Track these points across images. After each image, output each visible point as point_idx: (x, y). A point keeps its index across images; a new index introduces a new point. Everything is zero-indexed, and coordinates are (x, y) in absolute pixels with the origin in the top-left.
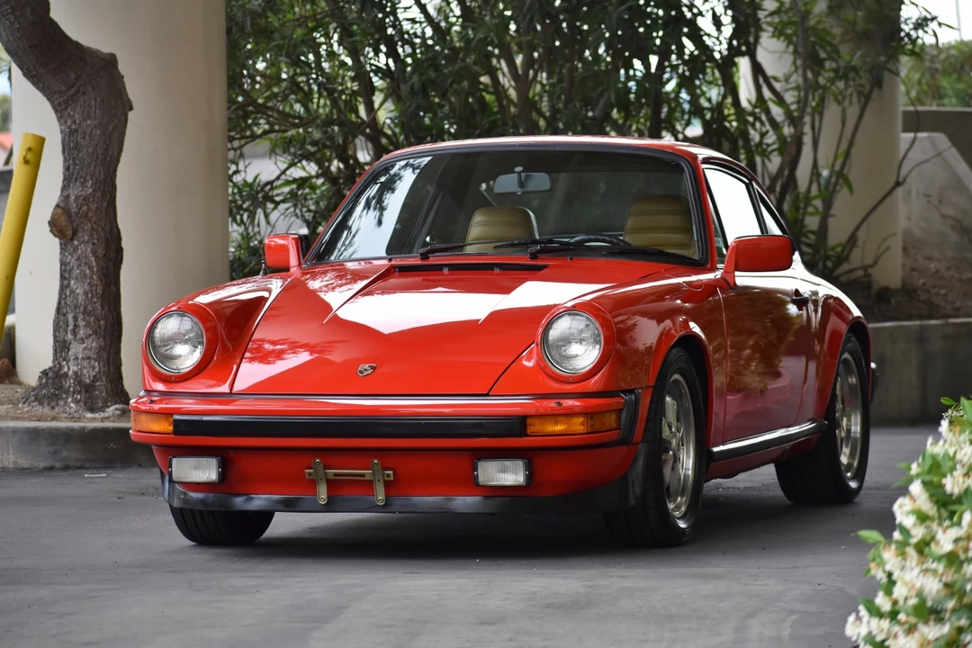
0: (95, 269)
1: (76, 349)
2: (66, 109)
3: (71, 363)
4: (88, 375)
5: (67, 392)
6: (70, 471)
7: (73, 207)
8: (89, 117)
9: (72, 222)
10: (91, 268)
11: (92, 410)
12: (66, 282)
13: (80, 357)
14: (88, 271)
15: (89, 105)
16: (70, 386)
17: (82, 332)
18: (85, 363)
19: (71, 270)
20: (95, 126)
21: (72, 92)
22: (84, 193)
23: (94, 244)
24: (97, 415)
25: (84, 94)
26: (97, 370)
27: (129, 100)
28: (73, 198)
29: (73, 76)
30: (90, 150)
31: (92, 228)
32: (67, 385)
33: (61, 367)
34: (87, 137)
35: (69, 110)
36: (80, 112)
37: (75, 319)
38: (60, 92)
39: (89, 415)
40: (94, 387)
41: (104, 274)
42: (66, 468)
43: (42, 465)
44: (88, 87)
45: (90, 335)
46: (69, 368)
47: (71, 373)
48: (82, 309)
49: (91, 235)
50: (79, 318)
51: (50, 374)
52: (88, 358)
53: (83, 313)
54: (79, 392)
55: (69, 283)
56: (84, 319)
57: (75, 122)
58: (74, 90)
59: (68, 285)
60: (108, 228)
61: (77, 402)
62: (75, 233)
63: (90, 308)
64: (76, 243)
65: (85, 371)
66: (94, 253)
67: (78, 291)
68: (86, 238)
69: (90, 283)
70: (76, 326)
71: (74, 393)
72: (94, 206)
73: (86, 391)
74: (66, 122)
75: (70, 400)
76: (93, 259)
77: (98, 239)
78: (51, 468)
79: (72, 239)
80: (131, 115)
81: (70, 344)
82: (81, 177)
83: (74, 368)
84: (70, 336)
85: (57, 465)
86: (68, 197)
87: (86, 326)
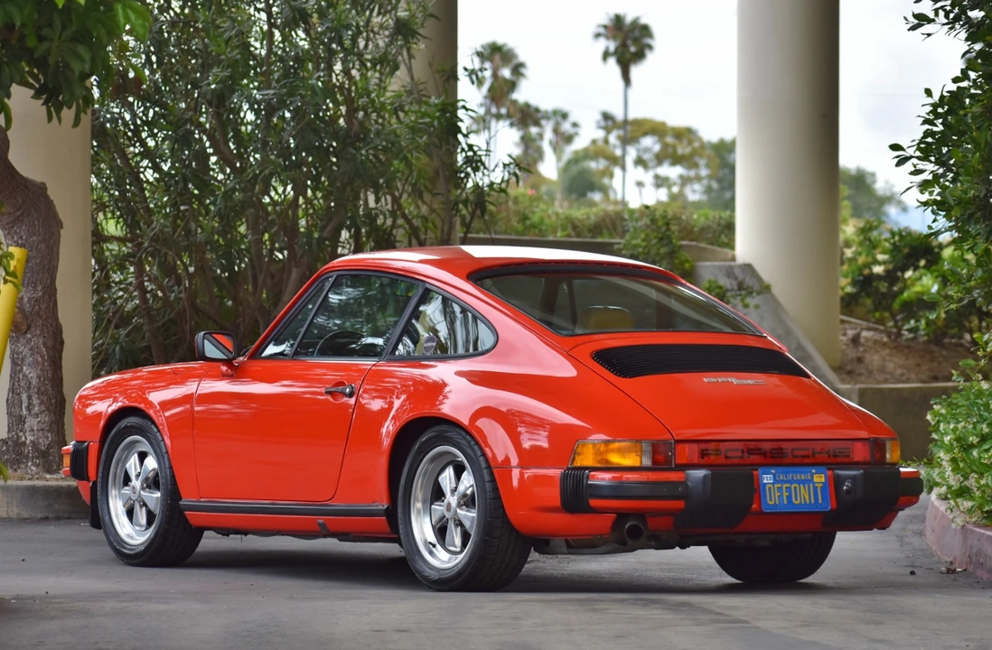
0: (46, 357)
1: (31, 423)
2: (13, 227)
3: (27, 433)
4: (43, 443)
5: (27, 457)
6: (62, 522)
7: (27, 308)
8: (34, 234)
9: (27, 319)
10: (42, 357)
11: (49, 472)
12: (19, 368)
13: (35, 428)
14: (40, 359)
15: (34, 224)
16: (29, 453)
17: (36, 408)
18: (40, 434)
19: (23, 359)
20: (40, 241)
21: (18, 214)
22: (35, 295)
23: (44, 337)
24: (55, 476)
25: (28, 215)
26: (50, 439)
27: (60, 220)
28: (26, 300)
29: (20, 200)
30: (38, 261)
31: (43, 325)
32: (26, 452)
33: (19, 437)
34: (34, 251)
35: (15, 228)
36: (26, 229)
37: (29, 397)
38: (10, 213)
39: (48, 476)
40: (48, 453)
41: (53, 362)
42: (58, 518)
43: (39, 516)
44: (32, 209)
45: (44, 411)
46: (26, 438)
47: (28, 442)
48: (36, 390)
49: (42, 330)
50: (34, 398)
51: (10, 443)
52: (43, 430)
53: (37, 393)
54: (38, 458)
55: (22, 368)
56: (38, 398)
57: (21, 238)
58: (21, 211)
59: (21, 371)
60: (54, 324)
61: (37, 466)
62: (29, 328)
63: (43, 389)
64: (29, 336)
65: (41, 441)
66: (45, 344)
67: (31, 375)
68: (38, 332)
69: (42, 369)
70: (30, 404)
71: (33, 457)
72: (43, 306)
73: (43, 457)
74: (13, 238)
75: (30, 464)
76: (44, 349)
77: (48, 334)
78: (46, 519)
79: (26, 333)
80: (62, 232)
81: (25, 418)
82: (32, 283)
83: (30, 438)
84: (25, 412)
85: (51, 516)
86: (22, 298)
87: (40, 404)
